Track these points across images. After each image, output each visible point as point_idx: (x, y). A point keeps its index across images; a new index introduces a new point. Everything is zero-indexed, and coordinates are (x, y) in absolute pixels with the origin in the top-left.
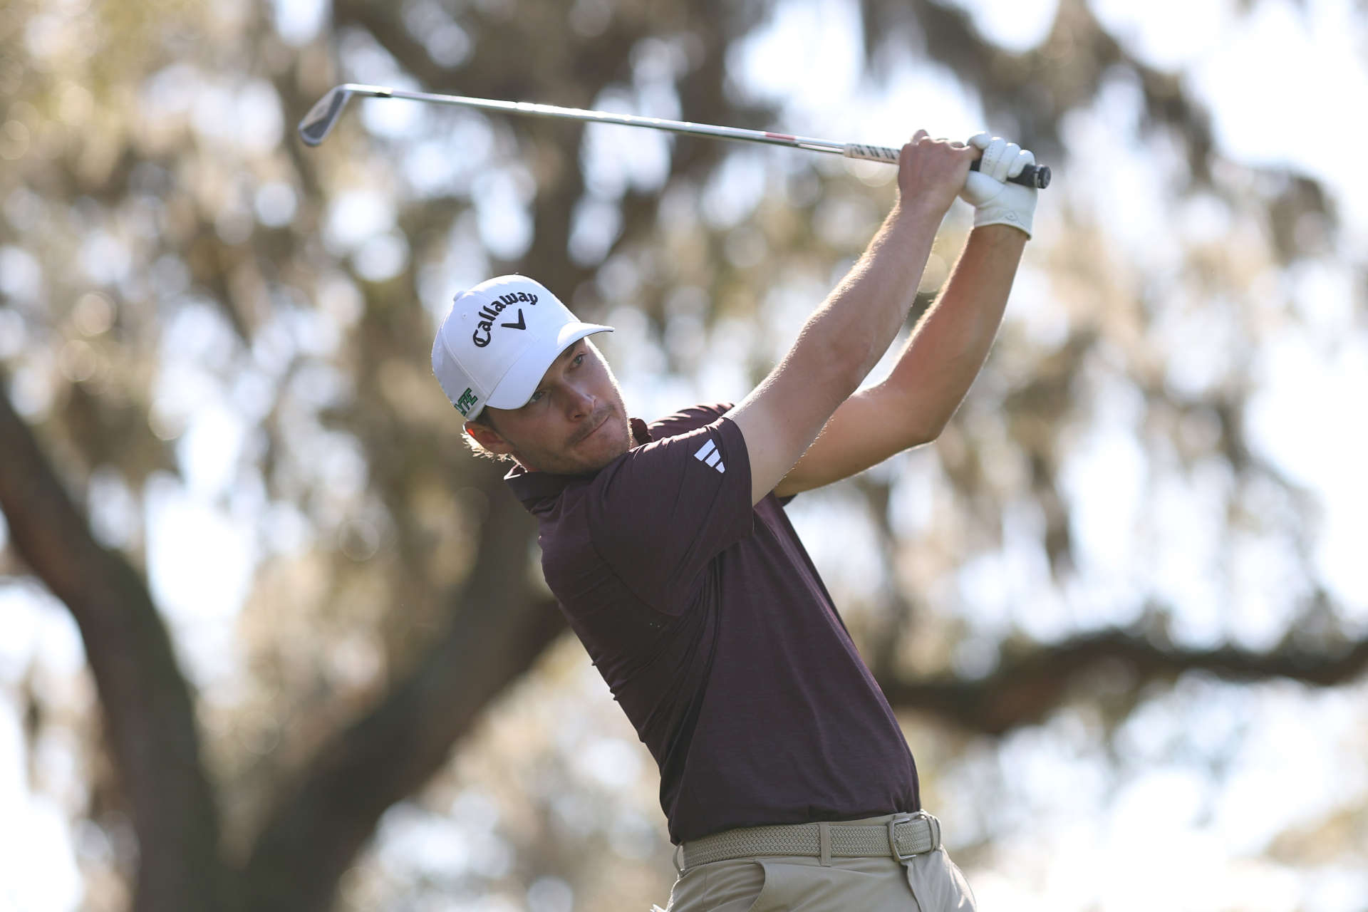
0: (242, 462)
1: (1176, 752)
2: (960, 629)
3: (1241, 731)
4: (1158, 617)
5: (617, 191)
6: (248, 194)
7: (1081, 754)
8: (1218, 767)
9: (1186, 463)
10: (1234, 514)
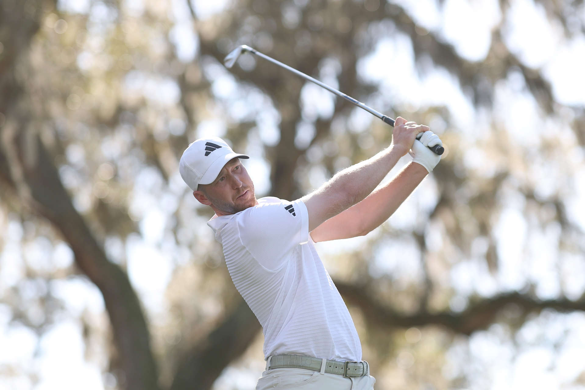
0: (166, 230)
1: (541, 341)
2: (453, 292)
3: (567, 332)
4: (532, 286)
5: (314, 119)
6: (167, 122)
7: (502, 342)
8: (557, 347)
9: (543, 226)
10: (562, 245)
